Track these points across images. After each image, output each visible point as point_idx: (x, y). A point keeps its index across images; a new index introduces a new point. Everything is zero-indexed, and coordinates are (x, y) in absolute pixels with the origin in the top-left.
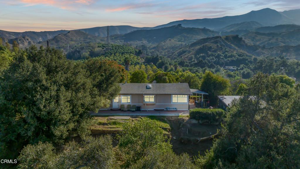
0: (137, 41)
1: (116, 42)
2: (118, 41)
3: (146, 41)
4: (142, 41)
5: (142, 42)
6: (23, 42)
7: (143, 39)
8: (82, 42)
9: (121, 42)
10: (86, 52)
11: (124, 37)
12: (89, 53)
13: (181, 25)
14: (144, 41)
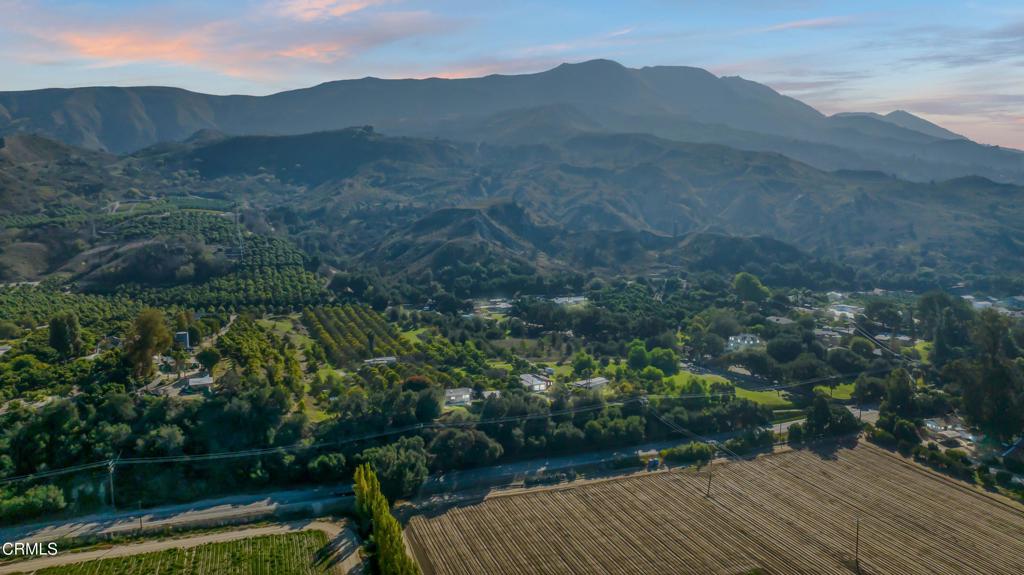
0: (245, 175)
1: (177, 179)
3: (273, 176)
4: (260, 176)
5: (261, 179)
7: (262, 168)
8: (71, 184)
9: (190, 175)
10: (187, 263)
11: (197, 160)
12: (192, 265)
13: (371, 128)
14: (265, 175)
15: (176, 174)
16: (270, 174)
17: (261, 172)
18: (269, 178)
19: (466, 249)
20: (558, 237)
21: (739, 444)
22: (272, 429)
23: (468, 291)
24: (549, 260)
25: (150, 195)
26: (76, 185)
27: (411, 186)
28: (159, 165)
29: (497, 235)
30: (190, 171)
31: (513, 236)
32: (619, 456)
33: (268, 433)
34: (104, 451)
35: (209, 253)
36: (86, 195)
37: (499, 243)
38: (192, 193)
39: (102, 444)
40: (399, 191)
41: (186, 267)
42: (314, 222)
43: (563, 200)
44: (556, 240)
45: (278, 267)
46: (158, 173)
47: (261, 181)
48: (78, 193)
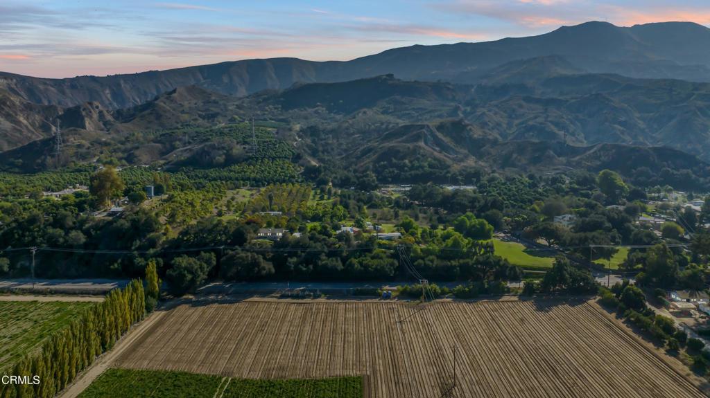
0: (307, 108)
1: (267, 111)
2: (271, 106)
3: (324, 109)
4: (317, 108)
5: (316, 111)
6: (90, 112)
7: (318, 104)
8: (201, 113)
9: (275, 108)
10: (220, 156)
11: (282, 99)
12: (224, 157)
13: (392, 75)
14: (320, 108)
15: (267, 108)
16: (322, 107)
17: (318, 106)
18: (322, 110)
19: (401, 150)
20: (488, 146)
21: (467, 289)
22: (138, 241)
23: (390, 179)
24: (476, 162)
25: (244, 120)
26: (204, 114)
27: (409, 114)
28: (259, 102)
29: (438, 143)
30: (276, 106)
31: (452, 145)
32: (368, 287)
33: (134, 243)
34: (42, 243)
35: (238, 150)
36: (208, 119)
37: (438, 149)
38: (270, 119)
39: (41, 239)
40: (399, 117)
41: (219, 158)
42: (331, 136)
43: (517, 122)
44: (487, 147)
45: (274, 159)
46: (257, 107)
47: (316, 112)
48: (204, 118)
